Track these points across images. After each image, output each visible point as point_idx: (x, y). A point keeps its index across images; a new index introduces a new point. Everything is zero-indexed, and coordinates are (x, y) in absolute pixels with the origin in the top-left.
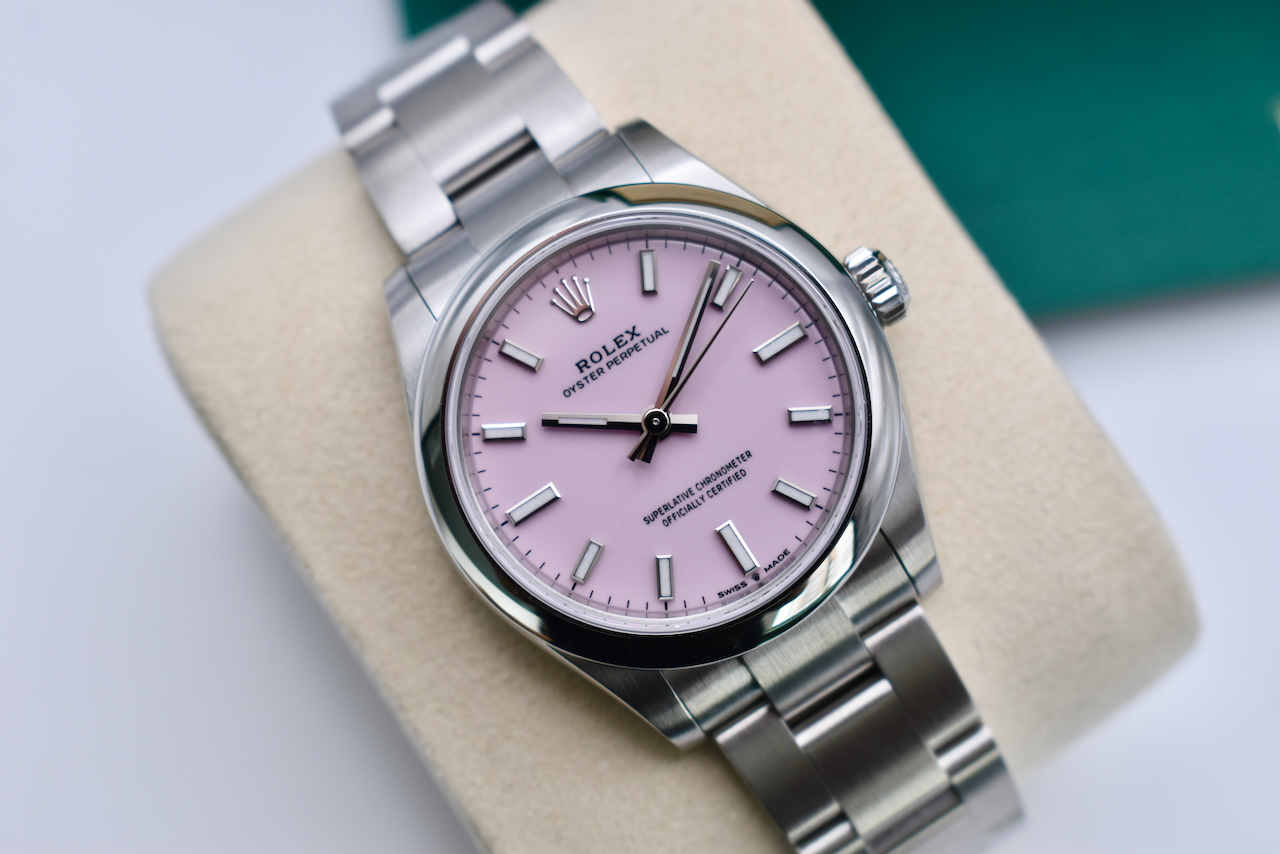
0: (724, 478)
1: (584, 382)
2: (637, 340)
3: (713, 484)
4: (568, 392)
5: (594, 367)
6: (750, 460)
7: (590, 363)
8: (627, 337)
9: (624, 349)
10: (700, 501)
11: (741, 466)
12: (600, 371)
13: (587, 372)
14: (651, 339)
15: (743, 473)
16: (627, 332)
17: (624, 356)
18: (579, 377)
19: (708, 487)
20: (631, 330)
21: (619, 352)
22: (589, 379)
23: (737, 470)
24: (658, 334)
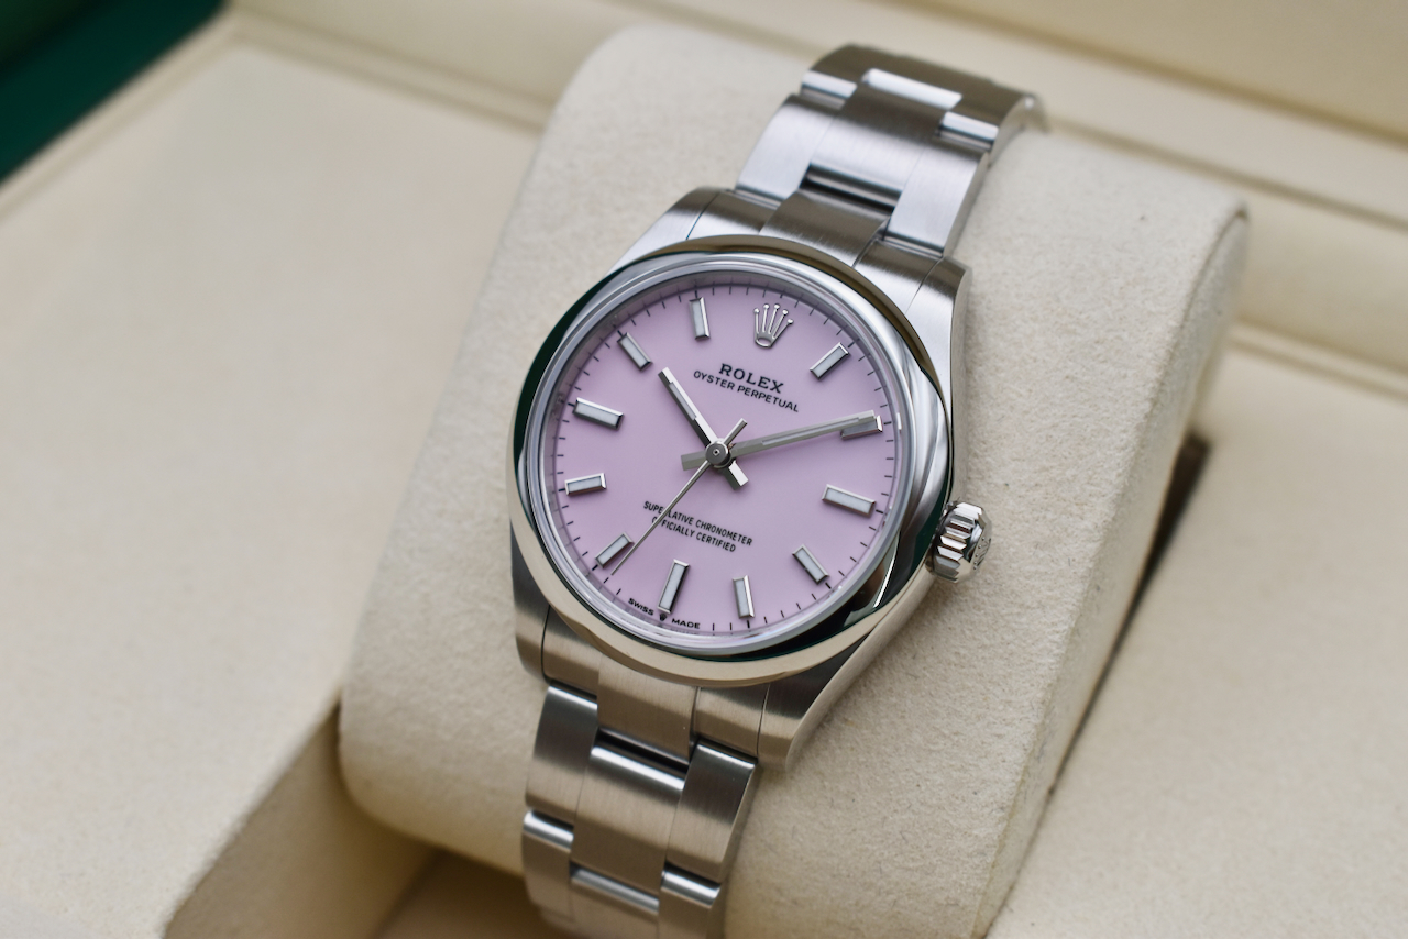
0: (719, 537)
1: (715, 380)
2: (774, 393)
3: (708, 533)
4: (699, 375)
5: (731, 379)
6: (746, 546)
7: (731, 373)
8: (771, 385)
9: (760, 390)
10: (689, 533)
11: (738, 544)
12: (731, 386)
13: (723, 376)
14: (782, 403)
15: (733, 549)
16: (775, 382)
17: (756, 394)
18: (716, 374)
19: (704, 531)
20: (778, 384)
21: (755, 387)
22: (720, 382)
23: (731, 542)
24: (789, 405)
